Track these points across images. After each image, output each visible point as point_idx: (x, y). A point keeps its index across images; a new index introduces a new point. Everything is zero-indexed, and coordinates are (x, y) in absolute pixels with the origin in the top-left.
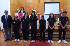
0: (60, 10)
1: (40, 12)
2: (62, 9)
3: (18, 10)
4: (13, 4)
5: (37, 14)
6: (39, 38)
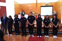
1: (37, 14)
2: (54, 11)
3: (20, 12)
4: (17, 8)
5: (35, 15)
6: (36, 34)
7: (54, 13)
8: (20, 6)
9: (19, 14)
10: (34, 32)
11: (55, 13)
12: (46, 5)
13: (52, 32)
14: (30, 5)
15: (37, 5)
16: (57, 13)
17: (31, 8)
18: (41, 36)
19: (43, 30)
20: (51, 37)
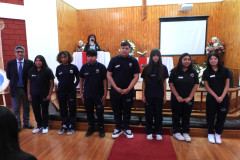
0: (208, 42)
1: (146, 48)
2: (214, 38)
3: (81, 42)
4: (67, 26)
5: (137, 55)
6: (140, 126)
7: (211, 44)
8: (79, 20)
9: (77, 48)
10: (133, 118)
11: (216, 45)
12: (182, 12)
13: (205, 121)
14: (117, 16)
15: (145, 14)
16: (224, 45)
17: (121, 28)
18: (159, 137)
19: (167, 112)
20: (201, 139)
